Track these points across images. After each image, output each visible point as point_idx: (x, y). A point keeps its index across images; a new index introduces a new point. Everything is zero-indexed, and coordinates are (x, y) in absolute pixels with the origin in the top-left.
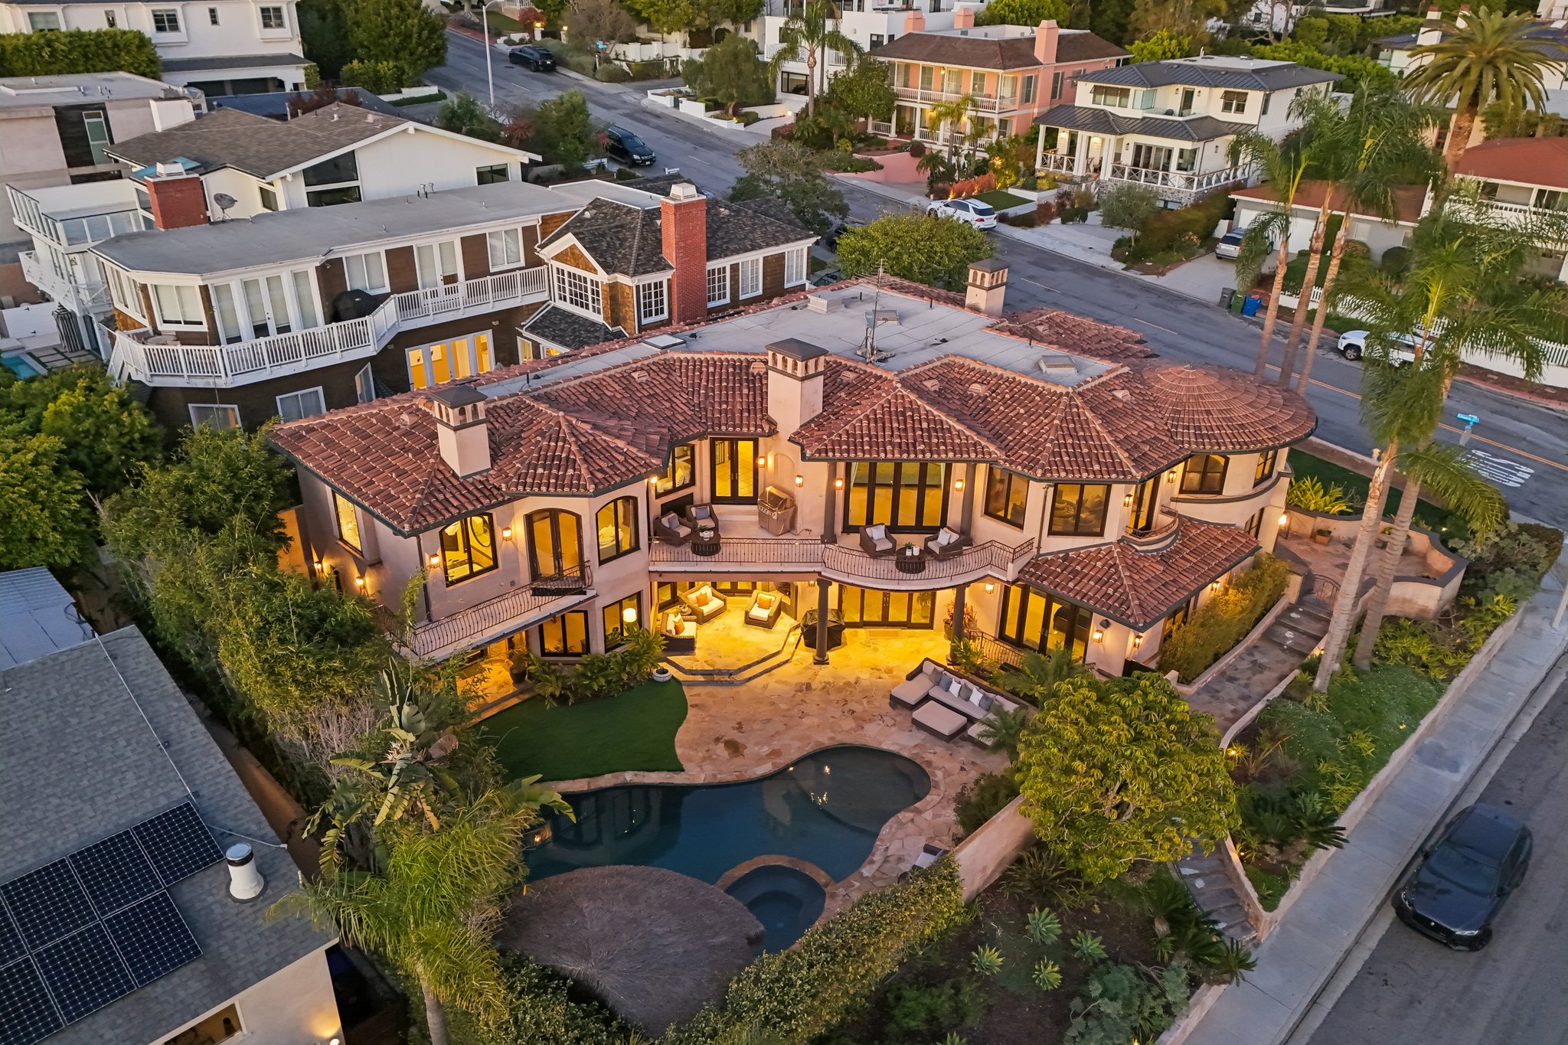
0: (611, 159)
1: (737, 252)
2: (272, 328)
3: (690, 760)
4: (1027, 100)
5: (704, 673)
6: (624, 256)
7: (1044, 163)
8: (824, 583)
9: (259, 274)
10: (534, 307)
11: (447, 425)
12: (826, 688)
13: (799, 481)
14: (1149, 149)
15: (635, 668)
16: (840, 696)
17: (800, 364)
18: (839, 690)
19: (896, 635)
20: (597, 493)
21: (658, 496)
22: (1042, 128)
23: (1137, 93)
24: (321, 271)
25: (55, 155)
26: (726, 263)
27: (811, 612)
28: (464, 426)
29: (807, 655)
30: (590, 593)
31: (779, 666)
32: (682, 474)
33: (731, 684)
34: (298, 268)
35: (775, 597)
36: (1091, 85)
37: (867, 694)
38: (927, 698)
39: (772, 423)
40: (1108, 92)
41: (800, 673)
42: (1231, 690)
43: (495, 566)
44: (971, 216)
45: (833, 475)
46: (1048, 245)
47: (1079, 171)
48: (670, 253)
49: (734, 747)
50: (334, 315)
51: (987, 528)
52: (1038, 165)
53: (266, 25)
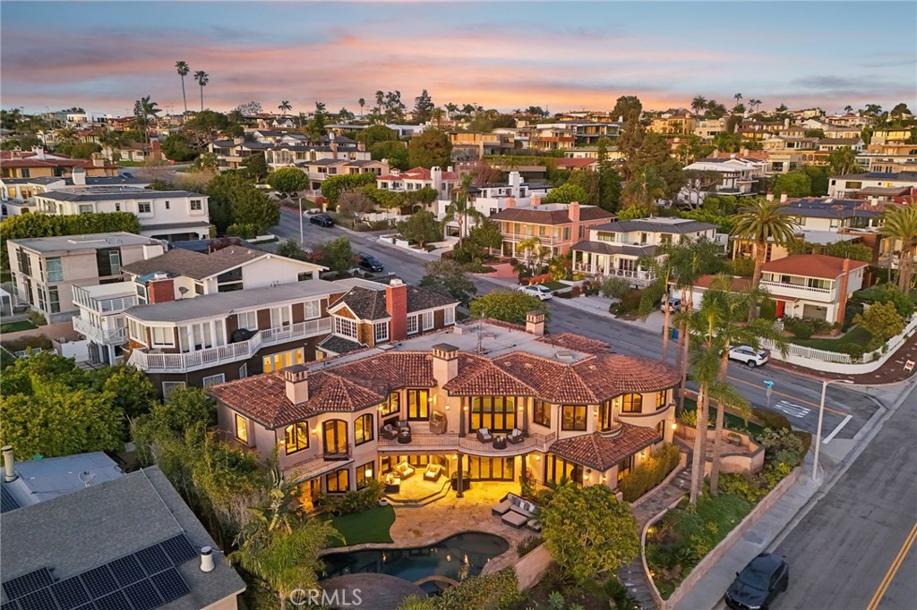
0: (361, 268)
1: (422, 309)
2: (203, 346)
3: (397, 539)
4: (567, 238)
5: (403, 501)
6: (368, 311)
7: (577, 268)
8: (461, 455)
9: (200, 322)
10: (325, 336)
11: (291, 381)
12: (462, 508)
13: (447, 407)
14: (626, 260)
15: (371, 499)
16: (468, 511)
17: (447, 354)
18: (469, 508)
19: (496, 484)
20: (356, 411)
21: (383, 416)
22: (574, 252)
23: (619, 235)
24: (228, 320)
25: (93, 270)
26: (416, 314)
27: (455, 473)
28: (298, 381)
29: (453, 494)
30: (351, 460)
31: (440, 498)
32: (394, 407)
33: (416, 506)
34: (218, 319)
35: (439, 467)
36: (596, 232)
37: (482, 510)
38: (509, 510)
39: (435, 381)
40: (605, 234)
41: (449, 502)
42: (653, 506)
43: (308, 447)
44: (539, 293)
45: (463, 404)
46: (578, 306)
47: (593, 271)
48: (390, 310)
49: (417, 533)
50: (231, 340)
51: (535, 428)
52: (573, 269)
53: (192, 209)
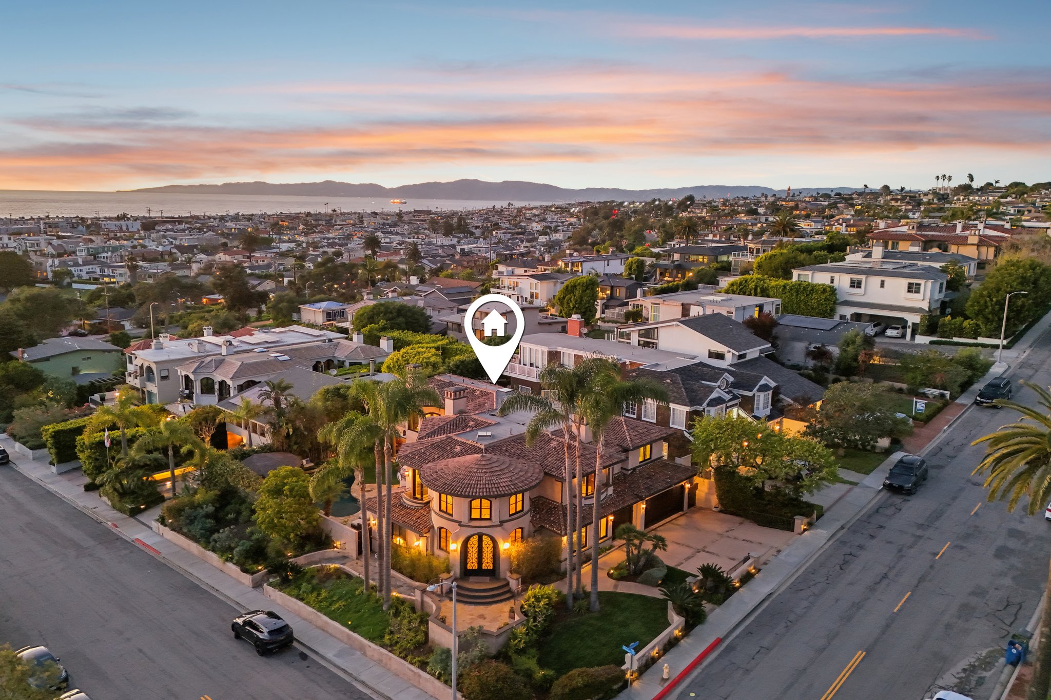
24: (550, 353)
53: (909, 291)
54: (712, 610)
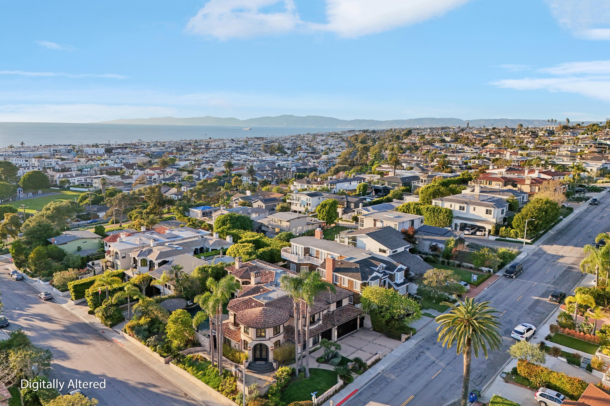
24: (305, 248)
26: (339, 275)
53: (487, 213)
54: (357, 377)
